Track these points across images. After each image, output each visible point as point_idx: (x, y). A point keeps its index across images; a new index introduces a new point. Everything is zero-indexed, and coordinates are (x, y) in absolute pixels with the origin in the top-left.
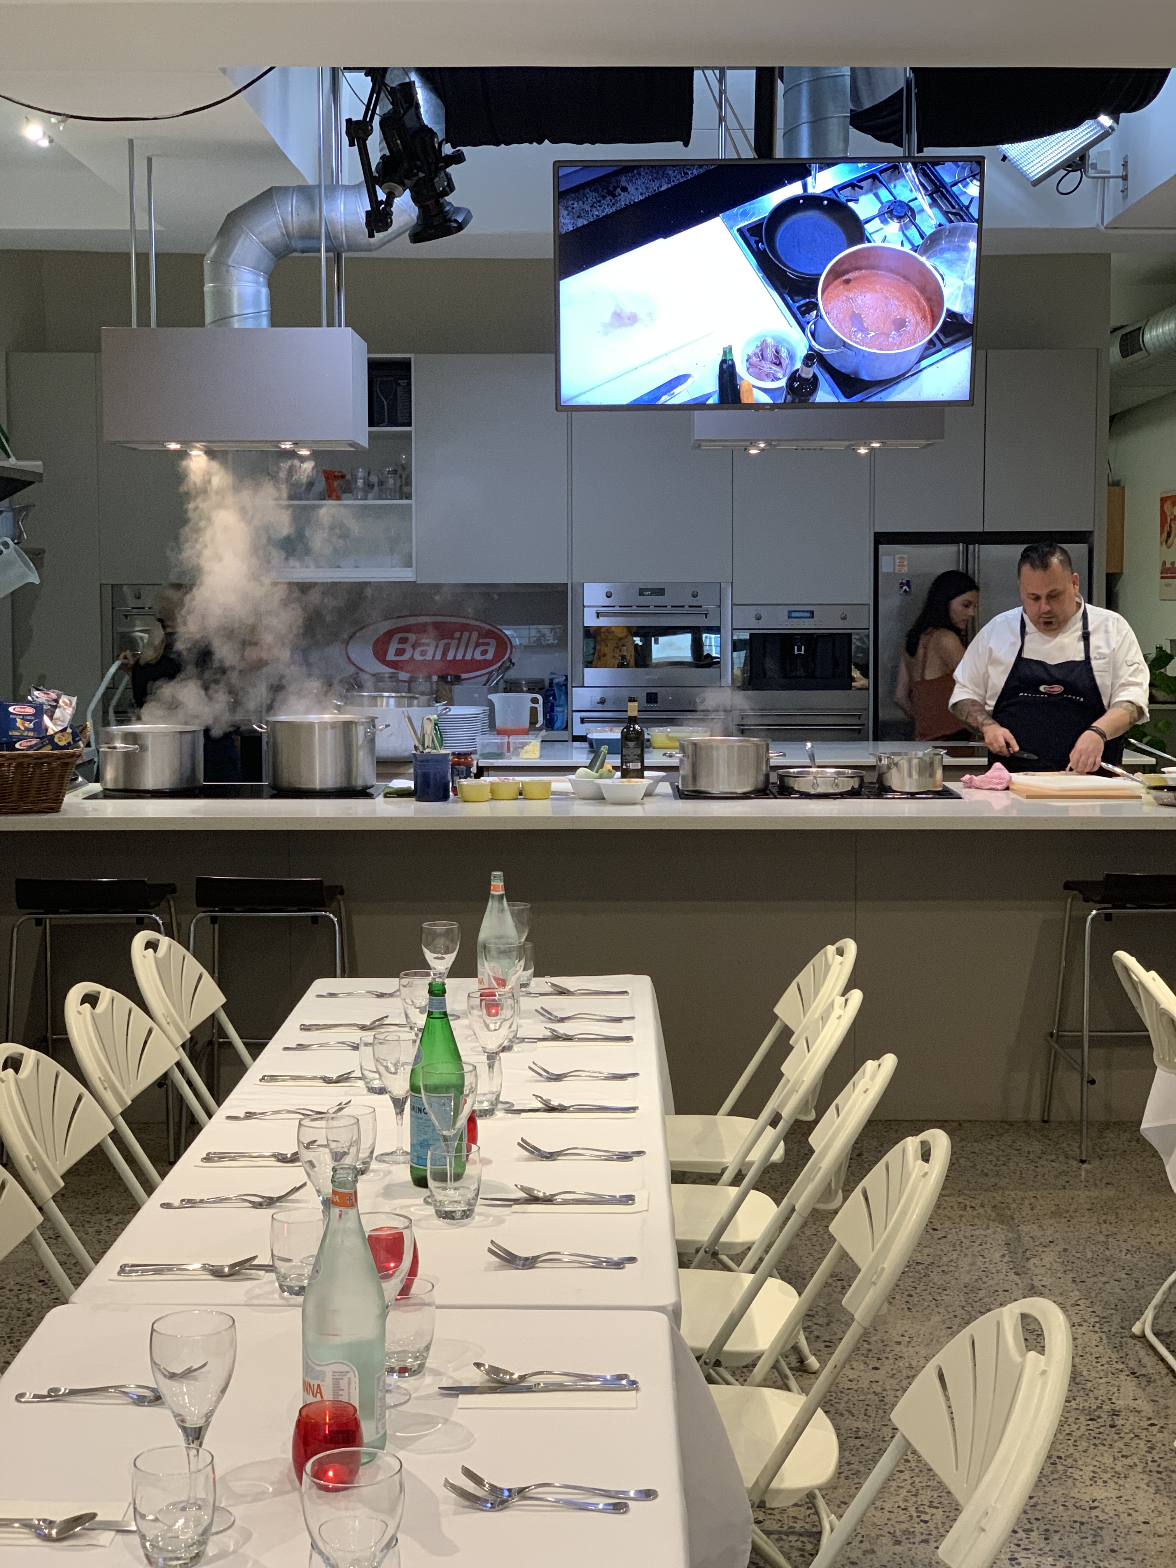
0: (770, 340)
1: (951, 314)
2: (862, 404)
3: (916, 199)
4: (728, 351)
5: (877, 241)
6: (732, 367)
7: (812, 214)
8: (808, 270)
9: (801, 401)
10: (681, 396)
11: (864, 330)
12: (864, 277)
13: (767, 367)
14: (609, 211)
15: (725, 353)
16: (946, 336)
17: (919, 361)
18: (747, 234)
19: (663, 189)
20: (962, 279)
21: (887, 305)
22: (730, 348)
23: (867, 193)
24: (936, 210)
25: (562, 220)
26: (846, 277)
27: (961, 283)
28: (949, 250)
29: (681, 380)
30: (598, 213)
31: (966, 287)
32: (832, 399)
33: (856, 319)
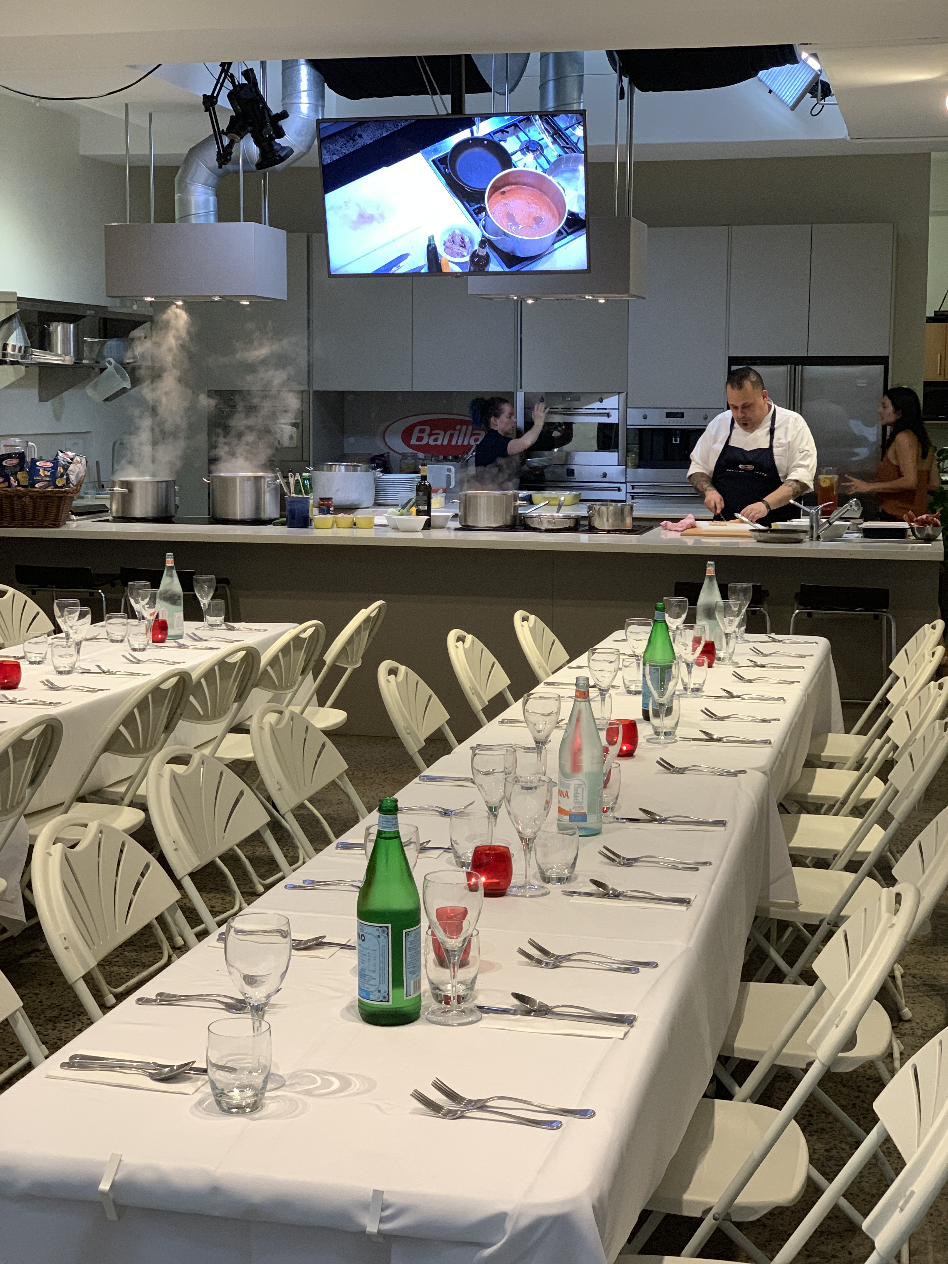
0: (457, 231)
1: (571, 214)
2: (518, 273)
3: (543, 139)
4: (431, 239)
5: (520, 167)
6: (435, 248)
7: (477, 150)
8: (478, 186)
9: (480, 270)
10: (405, 267)
11: (516, 224)
12: (513, 190)
13: (457, 248)
14: (351, 150)
15: (430, 240)
16: (569, 228)
17: (553, 244)
18: (438, 163)
19: (384, 135)
20: (577, 190)
21: (529, 208)
22: (433, 237)
23: (511, 135)
24: (556, 146)
25: (323, 156)
26: (502, 190)
27: (576, 193)
28: (566, 171)
29: (402, 258)
30: (346, 151)
31: (579, 196)
32: (499, 269)
33: (510, 217)
